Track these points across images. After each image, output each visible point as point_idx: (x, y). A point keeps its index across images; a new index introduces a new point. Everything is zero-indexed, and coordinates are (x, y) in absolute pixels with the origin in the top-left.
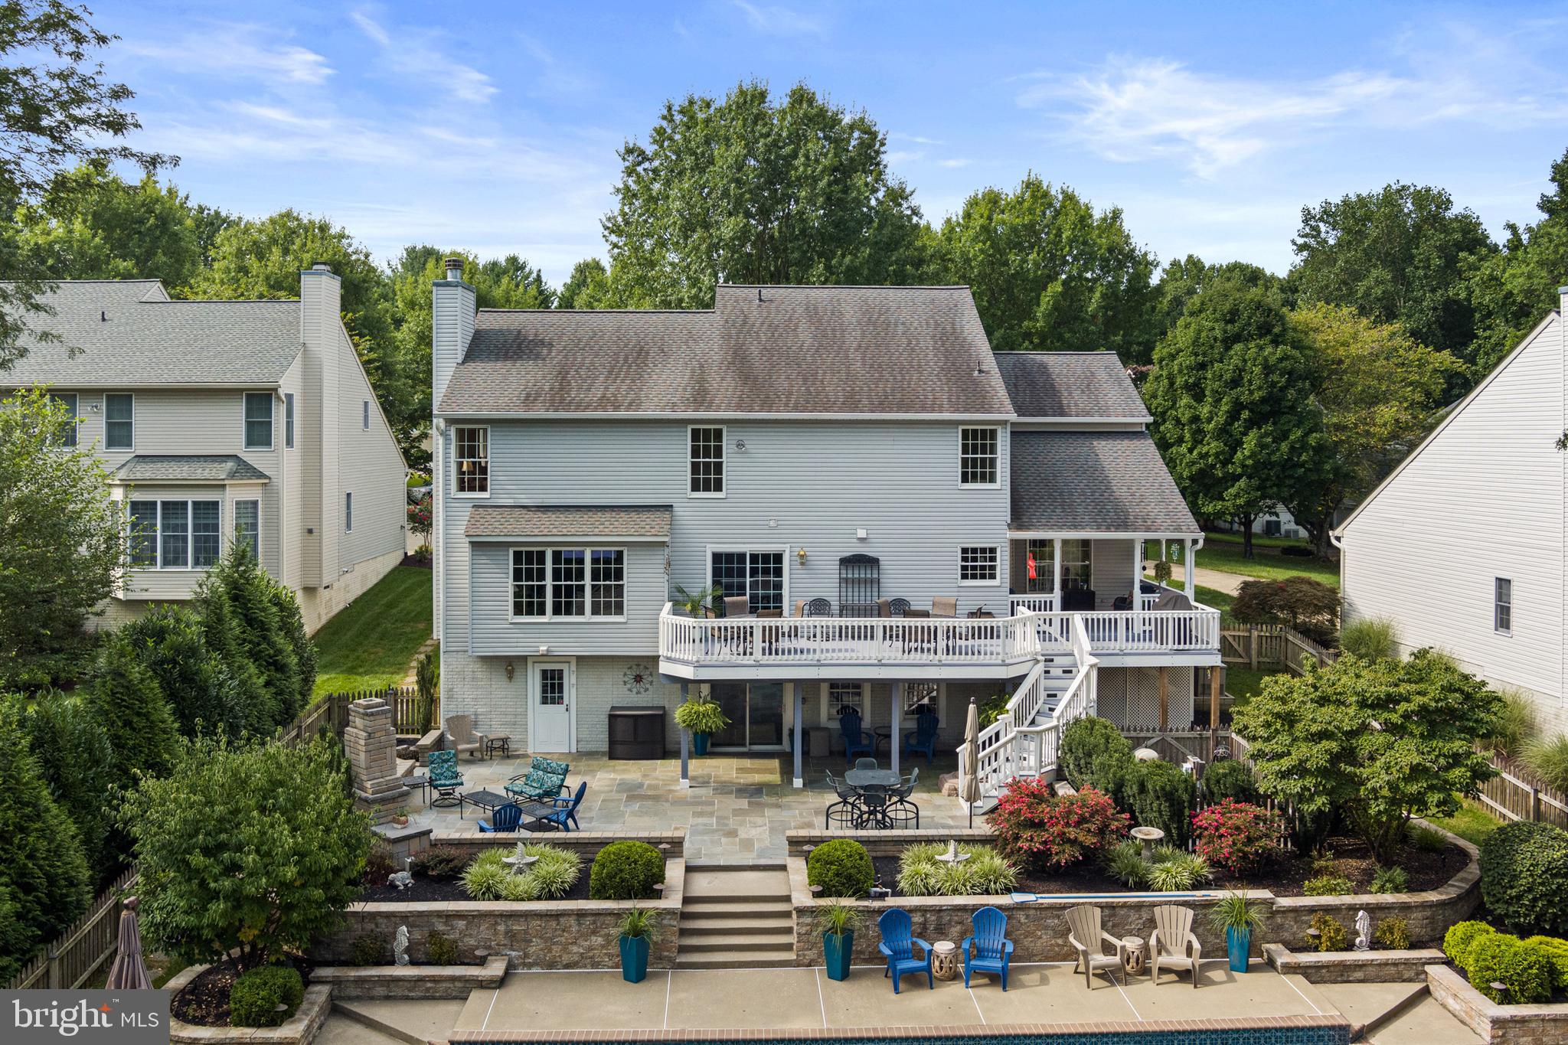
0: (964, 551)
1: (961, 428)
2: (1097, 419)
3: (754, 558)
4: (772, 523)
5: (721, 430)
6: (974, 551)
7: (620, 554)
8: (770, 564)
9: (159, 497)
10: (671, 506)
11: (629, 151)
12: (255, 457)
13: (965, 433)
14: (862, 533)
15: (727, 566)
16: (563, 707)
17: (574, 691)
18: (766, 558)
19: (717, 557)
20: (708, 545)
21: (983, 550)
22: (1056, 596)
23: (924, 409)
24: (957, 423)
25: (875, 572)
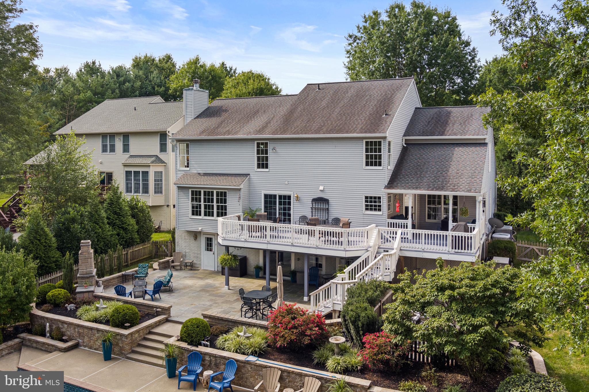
0: (366, 197)
1: (364, 141)
2: (459, 137)
3: (280, 197)
4: (286, 183)
5: (267, 143)
6: (371, 198)
7: (225, 193)
8: (286, 200)
9: (133, 169)
10: (249, 174)
11: (350, 36)
12: (162, 156)
13: (367, 143)
14: (321, 188)
15: (269, 199)
16: (212, 253)
17: (216, 246)
18: (285, 197)
19: (266, 196)
20: (262, 191)
21: (375, 198)
22: (409, 222)
23: (347, 132)
24: (363, 138)
25: (327, 205)
